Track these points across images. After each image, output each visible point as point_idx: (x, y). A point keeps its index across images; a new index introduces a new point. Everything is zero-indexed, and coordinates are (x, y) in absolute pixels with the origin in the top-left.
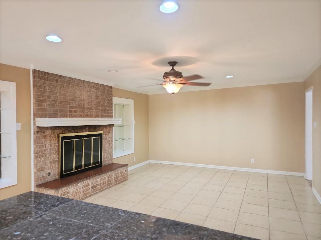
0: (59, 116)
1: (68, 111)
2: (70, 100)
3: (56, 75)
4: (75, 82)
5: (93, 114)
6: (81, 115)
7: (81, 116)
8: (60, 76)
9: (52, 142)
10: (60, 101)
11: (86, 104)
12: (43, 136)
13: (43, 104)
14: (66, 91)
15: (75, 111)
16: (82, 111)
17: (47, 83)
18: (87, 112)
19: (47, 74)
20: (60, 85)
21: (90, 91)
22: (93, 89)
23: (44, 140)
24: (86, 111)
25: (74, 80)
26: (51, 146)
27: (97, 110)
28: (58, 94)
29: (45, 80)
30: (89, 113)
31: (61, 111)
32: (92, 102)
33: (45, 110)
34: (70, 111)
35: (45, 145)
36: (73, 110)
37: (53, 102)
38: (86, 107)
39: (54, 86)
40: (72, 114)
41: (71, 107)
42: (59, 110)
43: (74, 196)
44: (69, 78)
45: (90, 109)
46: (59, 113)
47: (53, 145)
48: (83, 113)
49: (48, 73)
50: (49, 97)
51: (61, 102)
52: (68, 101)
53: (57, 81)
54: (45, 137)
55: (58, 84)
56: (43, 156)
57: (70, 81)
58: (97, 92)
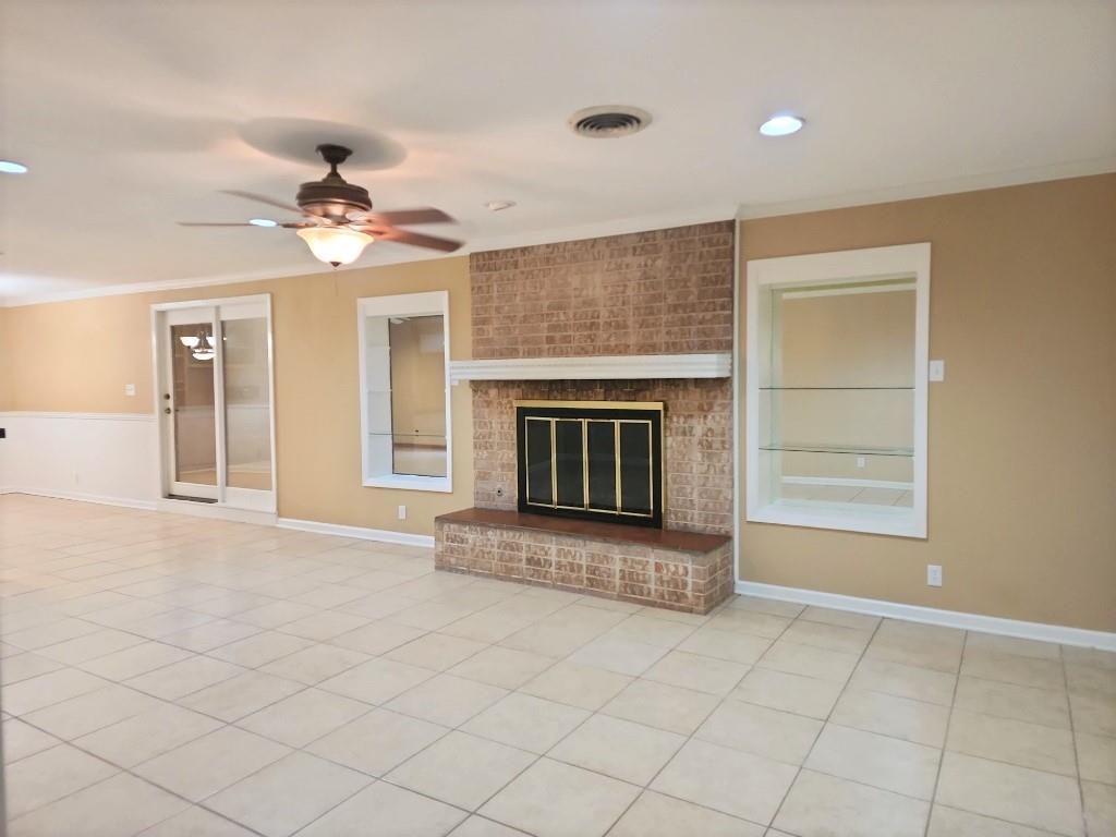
0: (521, 354)
1: (544, 339)
2: (549, 307)
3: (514, 250)
4: (566, 254)
5: (631, 343)
6: (583, 349)
7: (582, 352)
8: (524, 250)
9: (505, 417)
10: (523, 314)
11: (604, 313)
12: (486, 401)
13: (485, 327)
14: (538, 285)
15: (566, 339)
16: (589, 337)
17: (495, 275)
18: (605, 336)
19: (494, 256)
20: (522, 273)
21: (619, 267)
22: (629, 259)
23: (487, 410)
24: (602, 335)
25: (561, 250)
26: (502, 428)
27: (647, 327)
28: (518, 298)
29: (489, 270)
30: (613, 339)
31: (525, 341)
32: (624, 304)
33: (489, 341)
34: (550, 340)
35: (491, 423)
36: (558, 335)
37: (508, 321)
38: (601, 321)
39: (508, 280)
40: (556, 346)
41: (552, 328)
42: (519, 340)
43: (477, 556)
44: (548, 246)
45: (618, 326)
46: (520, 348)
47: (506, 426)
48: (592, 341)
49: (497, 252)
50: (498, 309)
51: (525, 319)
52: (545, 311)
53: (516, 265)
54: (489, 403)
55: (518, 271)
56: (486, 448)
57: (552, 253)
58: (649, 262)
